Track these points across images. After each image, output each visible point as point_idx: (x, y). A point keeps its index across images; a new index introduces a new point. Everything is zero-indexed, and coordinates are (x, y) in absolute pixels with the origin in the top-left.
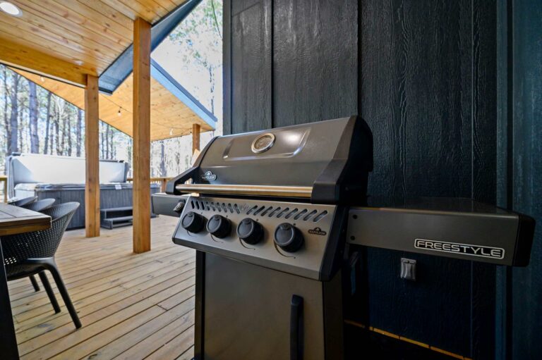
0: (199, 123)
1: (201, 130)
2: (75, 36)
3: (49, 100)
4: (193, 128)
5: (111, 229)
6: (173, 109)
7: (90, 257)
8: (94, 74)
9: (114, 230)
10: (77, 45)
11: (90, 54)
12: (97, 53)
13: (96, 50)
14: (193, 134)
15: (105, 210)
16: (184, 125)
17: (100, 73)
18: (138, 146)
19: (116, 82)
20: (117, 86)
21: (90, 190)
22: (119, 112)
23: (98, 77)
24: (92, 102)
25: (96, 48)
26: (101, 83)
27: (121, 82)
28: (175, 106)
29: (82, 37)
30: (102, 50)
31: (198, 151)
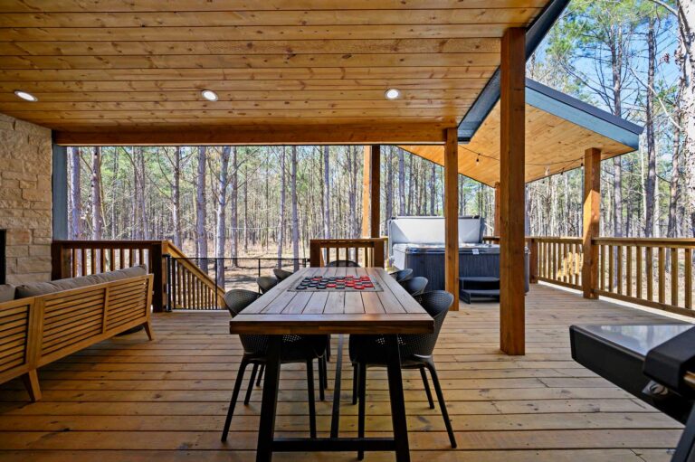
0: (598, 146)
1: (602, 156)
2: (437, 93)
3: (411, 160)
4: (587, 156)
5: (469, 303)
6: (551, 135)
7: (452, 339)
8: (453, 125)
9: (472, 305)
10: (439, 101)
11: (450, 106)
12: (458, 101)
13: (457, 98)
14: (586, 165)
15: (463, 279)
16: (567, 155)
17: (458, 122)
18: (507, 206)
19: (475, 126)
20: (475, 130)
21: (449, 258)
22: (478, 160)
23: (457, 127)
24: (452, 156)
25: (457, 95)
26: (461, 133)
27: (479, 124)
28: (552, 130)
29: (444, 90)
30: (461, 95)
31: (596, 193)
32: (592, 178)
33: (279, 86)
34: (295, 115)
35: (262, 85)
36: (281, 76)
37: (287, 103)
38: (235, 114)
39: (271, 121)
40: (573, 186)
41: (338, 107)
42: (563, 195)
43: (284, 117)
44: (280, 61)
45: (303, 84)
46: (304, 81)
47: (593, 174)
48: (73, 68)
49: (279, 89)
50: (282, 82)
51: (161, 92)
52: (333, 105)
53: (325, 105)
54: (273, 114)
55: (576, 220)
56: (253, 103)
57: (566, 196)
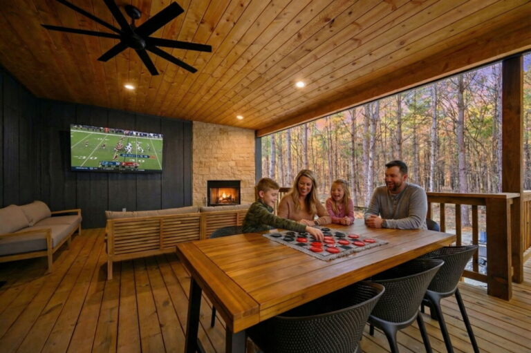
33: (337, 54)
34: (367, 71)
35: (325, 60)
36: (335, 45)
37: (354, 64)
38: (323, 90)
39: (351, 84)
41: (409, 42)
43: (359, 77)
44: (327, 33)
45: (356, 40)
46: (356, 37)
48: (243, 97)
49: (340, 55)
50: (339, 49)
51: (277, 93)
52: (402, 43)
53: (393, 47)
54: (349, 78)
56: (329, 76)
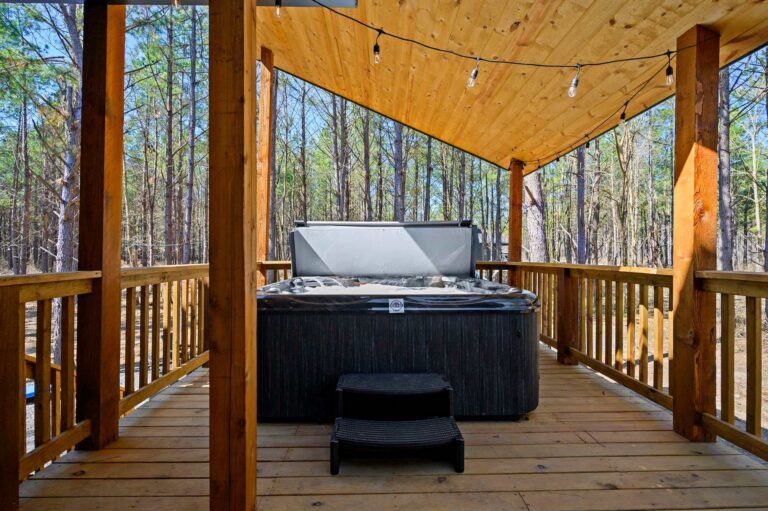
0: (714, 19)
31: (707, 152)
32: (698, 108)
40: (660, 191)
42: (646, 203)
47: (700, 96)
55: (663, 237)
57: (650, 203)
